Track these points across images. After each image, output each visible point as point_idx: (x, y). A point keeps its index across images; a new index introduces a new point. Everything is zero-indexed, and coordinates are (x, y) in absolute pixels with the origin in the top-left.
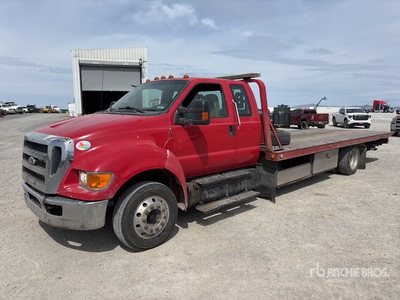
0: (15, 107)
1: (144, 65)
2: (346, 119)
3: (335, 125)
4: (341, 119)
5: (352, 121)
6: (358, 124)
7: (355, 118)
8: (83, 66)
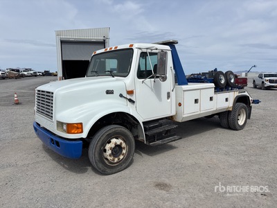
0: (32, 72)
1: (107, 41)
2: (263, 82)
3: (255, 87)
4: (259, 82)
5: (268, 84)
6: (273, 87)
7: (271, 81)
8: (62, 42)
